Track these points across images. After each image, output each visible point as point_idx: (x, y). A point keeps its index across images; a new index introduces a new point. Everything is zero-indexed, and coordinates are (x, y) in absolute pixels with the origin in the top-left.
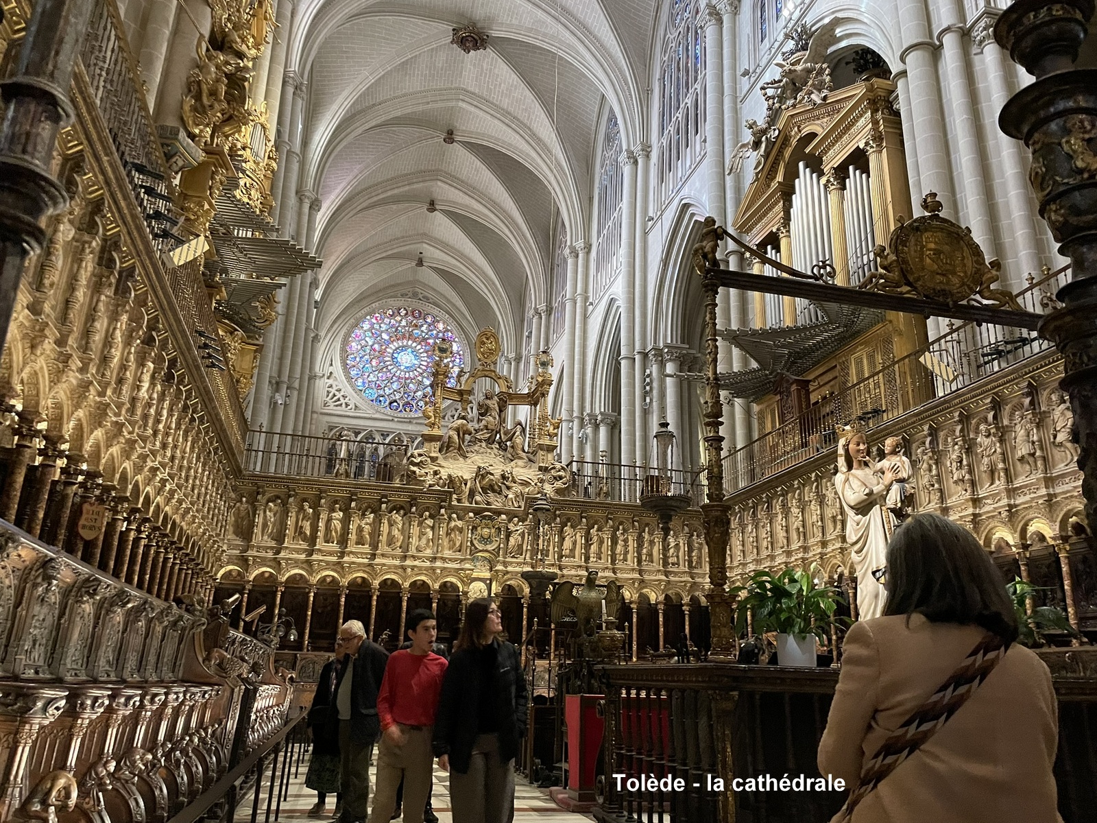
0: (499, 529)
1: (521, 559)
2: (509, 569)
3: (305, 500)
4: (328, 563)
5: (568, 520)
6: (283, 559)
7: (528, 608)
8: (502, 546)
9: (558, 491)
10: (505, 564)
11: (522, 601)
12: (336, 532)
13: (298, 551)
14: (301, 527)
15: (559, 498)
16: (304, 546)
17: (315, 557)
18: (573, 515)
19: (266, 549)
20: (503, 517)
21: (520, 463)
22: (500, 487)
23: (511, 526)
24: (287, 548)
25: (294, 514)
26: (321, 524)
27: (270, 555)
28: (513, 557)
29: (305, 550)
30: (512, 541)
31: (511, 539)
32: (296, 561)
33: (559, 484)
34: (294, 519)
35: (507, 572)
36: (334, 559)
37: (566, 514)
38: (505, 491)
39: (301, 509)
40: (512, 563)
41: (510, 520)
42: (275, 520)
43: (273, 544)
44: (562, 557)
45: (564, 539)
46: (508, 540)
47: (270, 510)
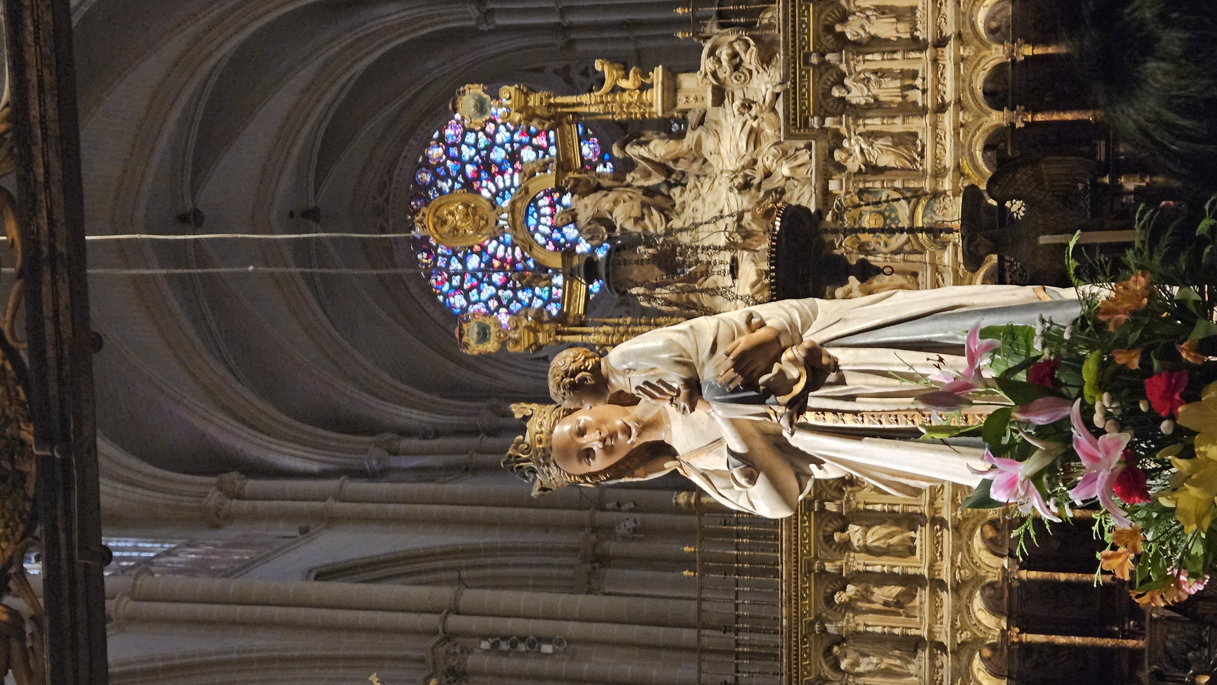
0: (861, 192)
1: (926, 137)
2: (948, 161)
3: (829, 600)
4: (956, 549)
5: (829, 29)
6: (954, 637)
7: (1035, 112)
8: (898, 184)
9: (766, 60)
10: (939, 174)
11: (1019, 125)
12: (891, 535)
13: (935, 609)
14: (886, 603)
15: (780, 56)
16: (923, 595)
17: (946, 576)
18: (817, 20)
19: (934, 668)
20: (833, 186)
21: (709, 144)
22: (768, 193)
23: (854, 164)
24: (930, 631)
25: (860, 619)
26: (878, 565)
27: (946, 661)
28: (922, 155)
29: (933, 593)
30: (886, 160)
31: (881, 163)
32: (956, 611)
33: (750, 59)
34: (870, 619)
35: (958, 167)
36: (947, 536)
37: (817, 37)
38: (776, 182)
39: (849, 606)
40: (935, 157)
41: (841, 168)
42: (876, 653)
43: (924, 655)
44: (915, 39)
45: (874, 38)
46: (885, 169)
47: (856, 664)
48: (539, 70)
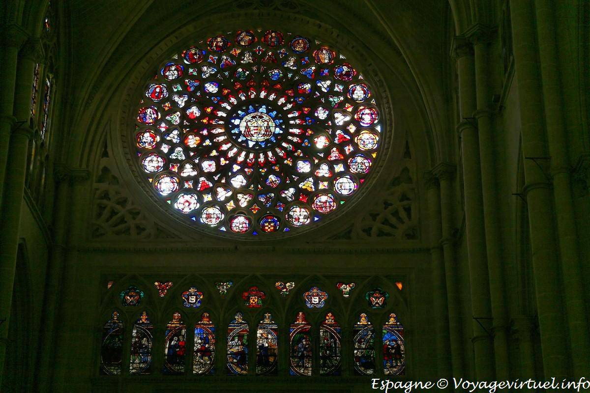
48: (407, 154)
